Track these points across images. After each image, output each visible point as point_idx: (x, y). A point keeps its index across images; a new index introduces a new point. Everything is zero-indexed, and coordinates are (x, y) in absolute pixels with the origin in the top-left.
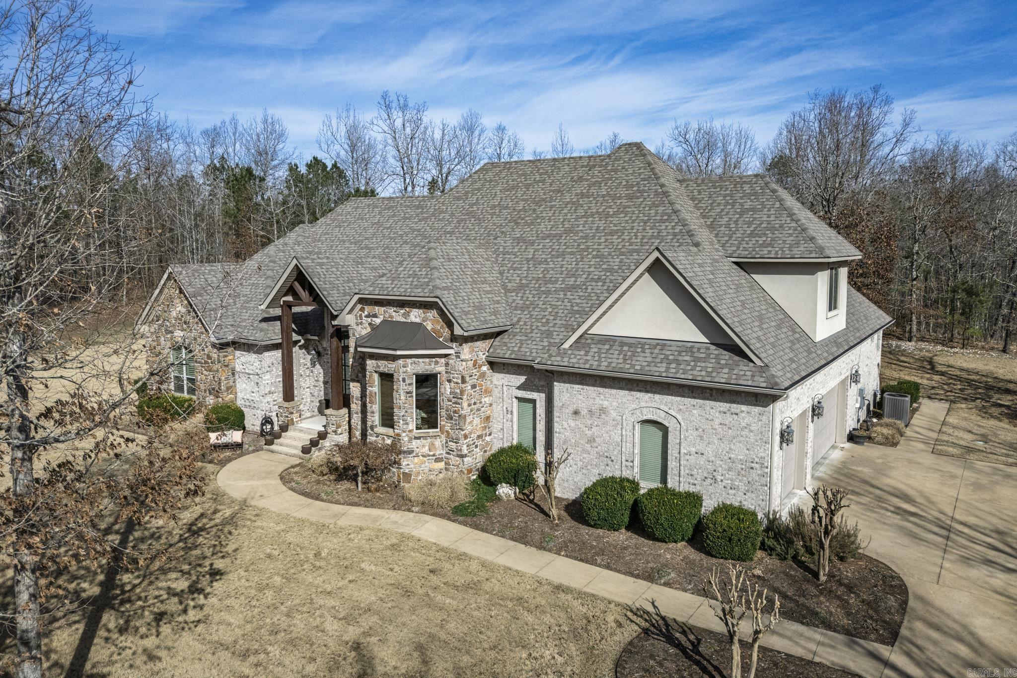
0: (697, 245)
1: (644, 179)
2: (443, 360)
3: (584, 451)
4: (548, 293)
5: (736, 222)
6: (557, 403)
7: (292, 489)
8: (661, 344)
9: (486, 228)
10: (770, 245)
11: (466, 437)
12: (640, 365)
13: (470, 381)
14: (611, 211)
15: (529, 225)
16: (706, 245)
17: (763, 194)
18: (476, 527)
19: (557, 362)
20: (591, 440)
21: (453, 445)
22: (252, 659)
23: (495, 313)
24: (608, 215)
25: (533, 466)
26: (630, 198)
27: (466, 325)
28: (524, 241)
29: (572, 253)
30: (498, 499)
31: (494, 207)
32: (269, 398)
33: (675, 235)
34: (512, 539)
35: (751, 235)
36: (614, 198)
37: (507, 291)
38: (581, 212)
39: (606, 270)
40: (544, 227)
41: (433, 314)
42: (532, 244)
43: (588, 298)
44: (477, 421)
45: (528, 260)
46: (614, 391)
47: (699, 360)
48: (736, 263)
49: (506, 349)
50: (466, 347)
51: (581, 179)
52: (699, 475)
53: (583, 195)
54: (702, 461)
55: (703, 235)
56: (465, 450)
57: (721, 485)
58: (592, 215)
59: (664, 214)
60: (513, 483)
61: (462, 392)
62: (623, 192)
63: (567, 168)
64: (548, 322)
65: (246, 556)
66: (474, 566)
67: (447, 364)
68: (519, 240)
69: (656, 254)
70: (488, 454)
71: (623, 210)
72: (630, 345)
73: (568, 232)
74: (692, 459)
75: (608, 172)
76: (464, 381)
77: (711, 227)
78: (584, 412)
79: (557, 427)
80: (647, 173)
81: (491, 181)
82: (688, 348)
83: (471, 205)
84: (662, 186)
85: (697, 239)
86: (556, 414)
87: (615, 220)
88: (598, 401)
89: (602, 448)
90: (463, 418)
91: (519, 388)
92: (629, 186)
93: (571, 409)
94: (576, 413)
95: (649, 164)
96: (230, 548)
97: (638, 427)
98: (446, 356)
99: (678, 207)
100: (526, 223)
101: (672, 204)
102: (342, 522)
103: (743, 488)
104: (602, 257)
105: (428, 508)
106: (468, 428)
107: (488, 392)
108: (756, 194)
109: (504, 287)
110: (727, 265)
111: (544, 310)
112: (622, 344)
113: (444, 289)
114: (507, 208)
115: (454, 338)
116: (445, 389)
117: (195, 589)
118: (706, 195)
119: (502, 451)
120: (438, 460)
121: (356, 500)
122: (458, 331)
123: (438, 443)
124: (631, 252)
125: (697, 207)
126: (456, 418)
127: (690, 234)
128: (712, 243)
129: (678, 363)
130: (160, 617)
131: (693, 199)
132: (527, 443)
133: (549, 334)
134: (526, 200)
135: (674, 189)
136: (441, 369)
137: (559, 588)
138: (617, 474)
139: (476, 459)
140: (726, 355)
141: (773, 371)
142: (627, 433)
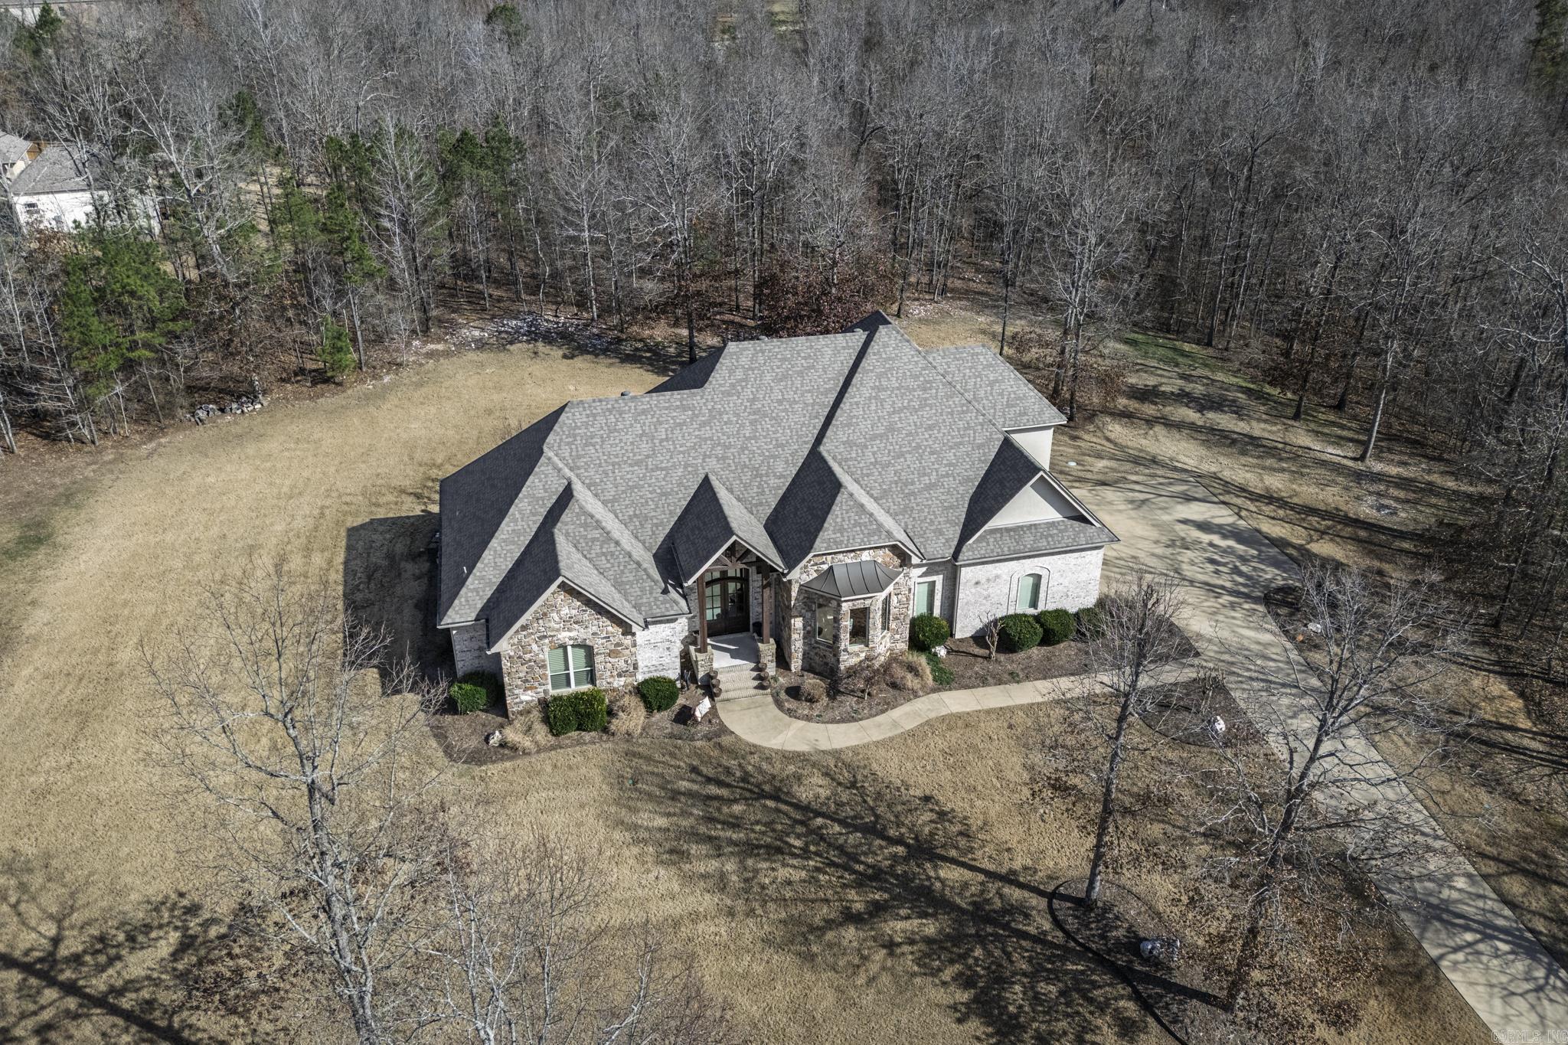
5: (992, 394)
6: (962, 581)
8: (1033, 525)
10: (1025, 414)
14: (915, 404)
20: (987, 597)
24: (916, 410)
35: (1008, 405)
39: (948, 465)
41: (884, 551)
43: (950, 493)
45: (873, 465)
46: (1006, 563)
47: (1063, 531)
48: (1007, 432)
52: (1058, 596)
53: (878, 389)
54: (1061, 588)
57: (1070, 598)
58: (901, 411)
64: (932, 521)
68: (849, 444)
74: (1055, 589)
75: (886, 362)
78: (983, 581)
79: (961, 596)
82: (1051, 523)
86: (961, 587)
87: (925, 413)
88: (994, 572)
89: (994, 600)
91: (920, 576)
93: (973, 582)
94: (977, 583)
97: (1021, 580)
103: (1083, 595)
104: (937, 453)
112: (1008, 531)
116: (893, 601)
121: (879, 707)
127: (992, 423)
133: (940, 532)
140: (1076, 523)
142: (1014, 585)
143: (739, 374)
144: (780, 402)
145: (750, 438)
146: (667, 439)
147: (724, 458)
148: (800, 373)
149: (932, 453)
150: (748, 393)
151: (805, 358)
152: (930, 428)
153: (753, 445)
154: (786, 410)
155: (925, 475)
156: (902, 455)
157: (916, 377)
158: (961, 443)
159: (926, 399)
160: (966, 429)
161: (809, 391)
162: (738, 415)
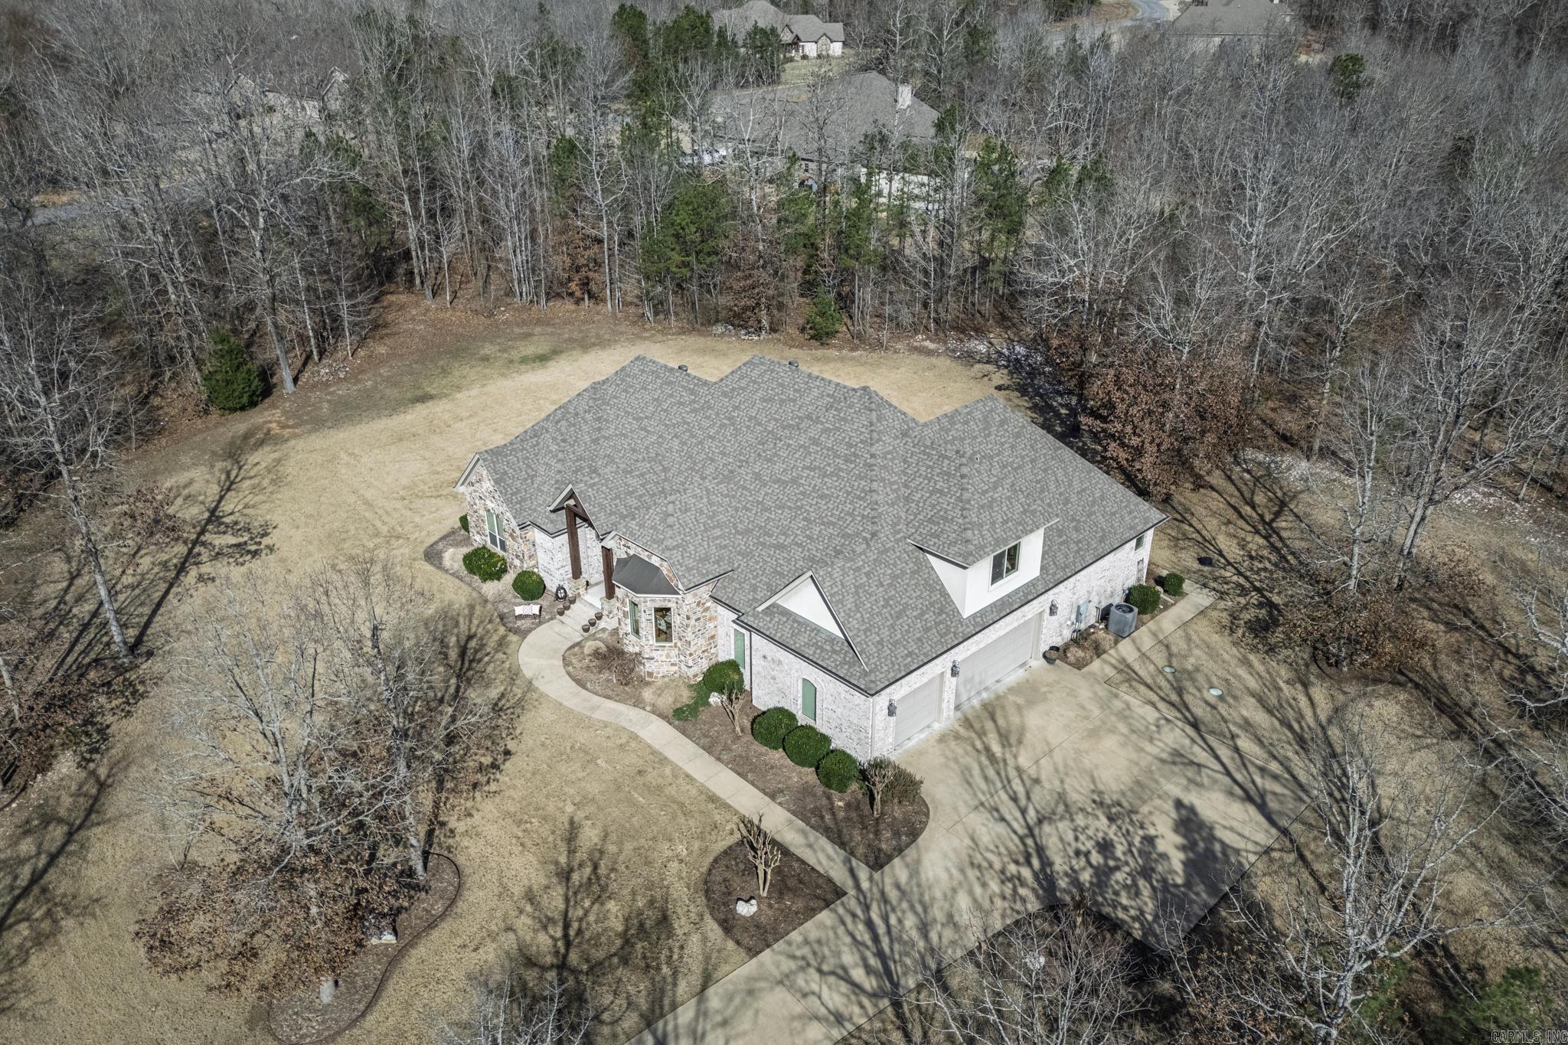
1: (862, 442)
2: (673, 600)
3: (770, 683)
4: (763, 545)
6: (755, 645)
7: (569, 674)
8: (817, 629)
11: (691, 655)
12: (799, 644)
14: (829, 470)
15: (767, 461)
17: (954, 477)
18: (684, 732)
19: (750, 622)
21: (682, 657)
22: (523, 827)
23: (719, 561)
24: (825, 475)
26: (846, 459)
30: (709, 704)
32: (562, 571)
33: (863, 517)
34: (703, 748)
35: (930, 520)
37: (737, 532)
38: (808, 461)
44: (701, 642)
47: (836, 651)
48: (913, 544)
49: (724, 593)
52: (833, 724)
55: (890, 516)
56: (691, 664)
57: (845, 734)
59: (863, 490)
60: (723, 691)
62: (843, 450)
64: (757, 575)
65: (528, 742)
66: (668, 771)
67: (677, 603)
70: (713, 662)
74: (829, 713)
75: (839, 420)
76: (688, 618)
78: (770, 659)
79: (755, 658)
80: (866, 435)
82: (832, 639)
86: (754, 650)
88: (778, 655)
89: (780, 686)
90: (688, 642)
91: (733, 621)
93: (761, 654)
94: (766, 659)
96: (518, 731)
97: (800, 684)
98: (675, 598)
99: (875, 485)
100: (766, 458)
101: (871, 481)
102: (597, 715)
103: (856, 741)
105: (657, 709)
106: (693, 649)
107: (713, 619)
109: (736, 527)
111: (757, 562)
112: (795, 621)
114: (760, 424)
116: (676, 619)
117: (494, 766)
118: (915, 460)
120: (673, 665)
121: (610, 693)
123: (671, 653)
124: (829, 524)
125: (904, 472)
127: (873, 521)
129: (822, 650)
130: (475, 786)
131: (905, 460)
132: (740, 660)
133: (755, 589)
136: (672, 605)
137: (713, 799)
139: (702, 667)
141: (874, 675)
142: (795, 684)
143: (743, 384)
144: (751, 418)
145: (710, 437)
146: (665, 411)
147: (685, 444)
148: (782, 401)
149: (805, 519)
150: (736, 401)
151: (795, 391)
152: (822, 497)
153: (708, 443)
154: (748, 427)
155: (785, 534)
156: (782, 507)
157: (850, 445)
158: (834, 524)
159: (841, 470)
160: (848, 514)
161: (776, 420)
162: (717, 414)
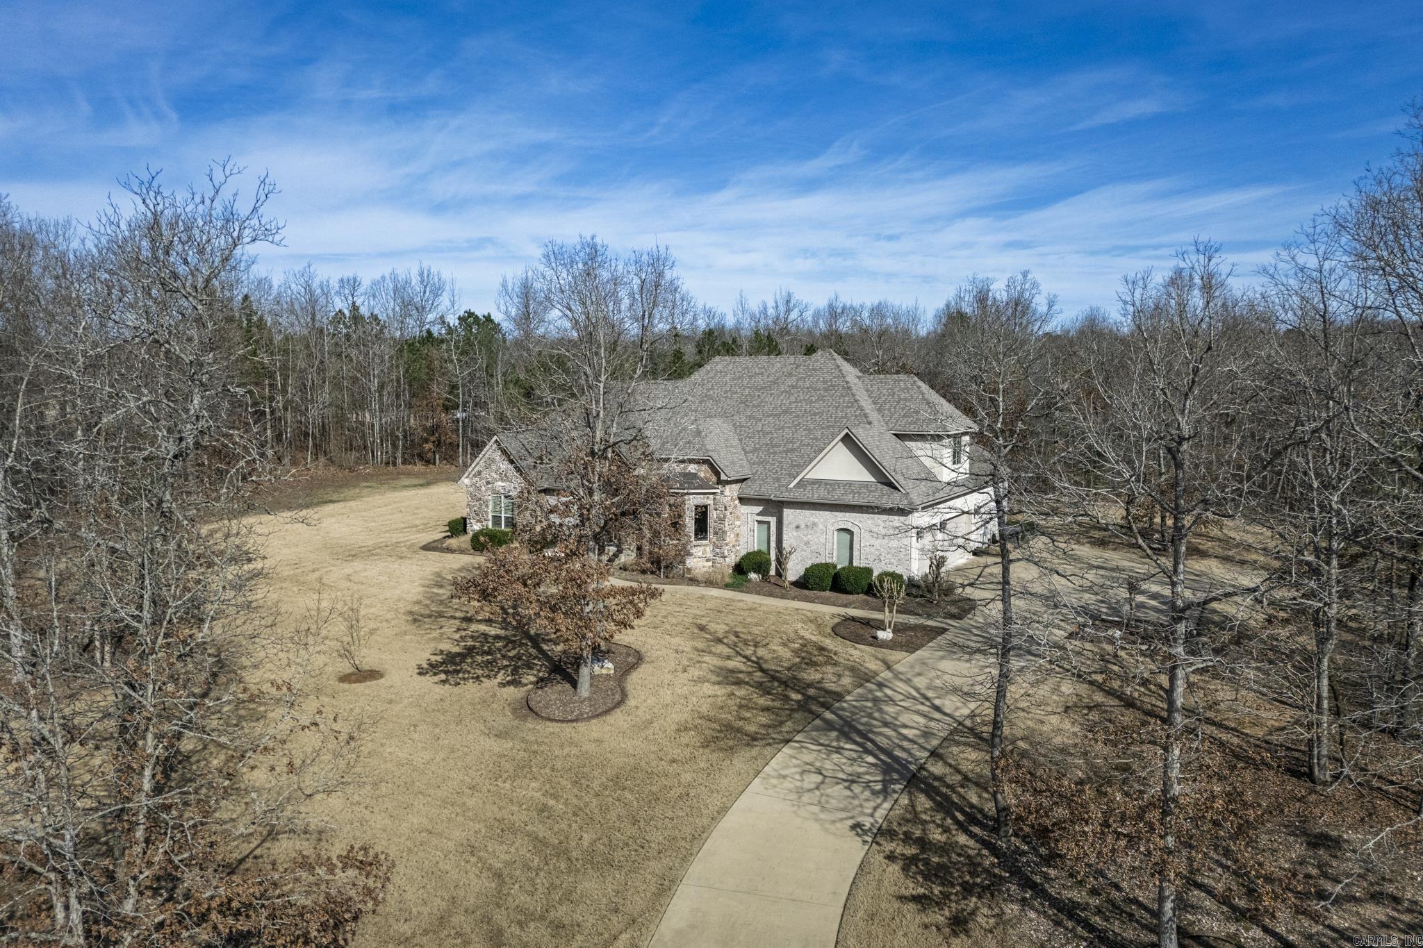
0: (870, 423)
1: (835, 377)
2: (712, 496)
3: (803, 550)
4: (775, 453)
5: (895, 408)
6: (785, 522)
8: (850, 483)
9: (722, 408)
10: (915, 423)
11: (727, 545)
12: (837, 496)
13: (730, 510)
14: (814, 399)
15: (756, 407)
16: (875, 423)
17: (912, 389)
18: (742, 592)
19: (786, 496)
20: (807, 543)
21: (718, 550)
23: (742, 467)
24: (811, 402)
25: (769, 563)
26: (826, 390)
27: (729, 473)
28: (754, 418)
29: (789, 427)
30: (750, 581)
31: (726, 392)
33: (856, 416)
35: (904, 416)
36: (815, 390)
37: (746, 453)
38: (793, 399)
39: (813, 439)
40: (767, 408)
41: (705, 467)
42: (760, 420)
43: (802, 457)
44: (732, 536)
45: (758, 432)
46: (821, 513)
47: (872, 491)
48: (894, 434)
49: (751, 490)
50: (728, 487)
51: (790, 375)
52: (871, 558)
53: (793, 387)
54: (873, 549)
55: (874, 416)
56: (726, 554)
57: (883, 563)
58: (801, 401)
59: (849, 402)
60: (757, 571)
61: (725, 516)
62: (821, 385)
63: (779, 365)
64: (777, 472)
66: (750, 603)
67: (714, 499)
68: (750, 417)
69: (846, 431)
70: (740, 555)
71: (821, 398)
72: (831, 485)
73: (785, 412)
74: (867, 549)
75: (809, 371)
76: (726, 509)
77: (879, 410)
78: (803, 526)
79: (785, 537)
80: (837, 373)
81: (721, 372)
82: (865, 485)
83: (709, 390)
84: (847, 383)
85: (870, 419)
86: (785, 528)
87: (817, 405)
88: (812, 519)
89: (814, 548)
90: (724, 532)
91: (758, 515)
92: (825, 382)
93: (794, 525)
94: (798, 527)
95: (838, 367)
97: (836, 533)
98: (714, 493)
99: (858, 397)
100: (754, 406)
101: (854, 395)
103: (895, 563)
104: (809, 430)
105: (710, 583)
106: (728, 539)
107: (738, 518)
108: (907, 389)
109: (744, 449)
110: (889, 436)
111: (774, 464)
113: (713, 451)
114: (736, 393)
115: (719, 482)
116: (713, 515)
118: (875, 388)
119: (749, 554)
120: (708, 560)
122: (723, 477)
123: (708, 549)
124: (828, 427)
125: (870, 396)
126: (720, 534)
127: (866, 416)
128: (879, 422)
129: (860, 494)
131: (867, 390)
132: (764, 548)
133: (778, 480)
134: (751, 388)
135: (855, 384)
136: (710, 502)
138: (824, 562)
139: (732, 560)
140: (886, 488)
141: (911, 496)
142: (829, 537)
